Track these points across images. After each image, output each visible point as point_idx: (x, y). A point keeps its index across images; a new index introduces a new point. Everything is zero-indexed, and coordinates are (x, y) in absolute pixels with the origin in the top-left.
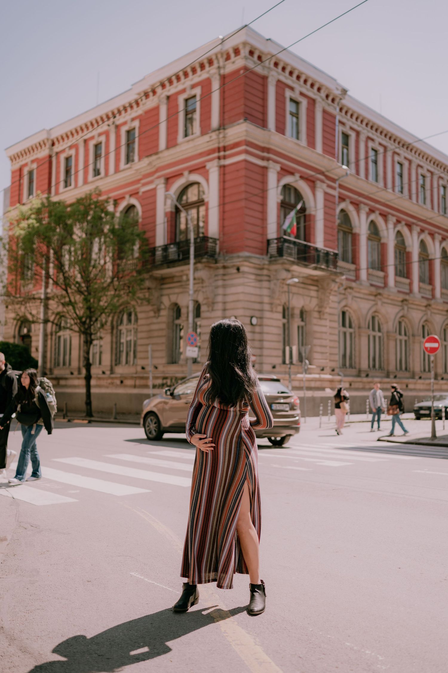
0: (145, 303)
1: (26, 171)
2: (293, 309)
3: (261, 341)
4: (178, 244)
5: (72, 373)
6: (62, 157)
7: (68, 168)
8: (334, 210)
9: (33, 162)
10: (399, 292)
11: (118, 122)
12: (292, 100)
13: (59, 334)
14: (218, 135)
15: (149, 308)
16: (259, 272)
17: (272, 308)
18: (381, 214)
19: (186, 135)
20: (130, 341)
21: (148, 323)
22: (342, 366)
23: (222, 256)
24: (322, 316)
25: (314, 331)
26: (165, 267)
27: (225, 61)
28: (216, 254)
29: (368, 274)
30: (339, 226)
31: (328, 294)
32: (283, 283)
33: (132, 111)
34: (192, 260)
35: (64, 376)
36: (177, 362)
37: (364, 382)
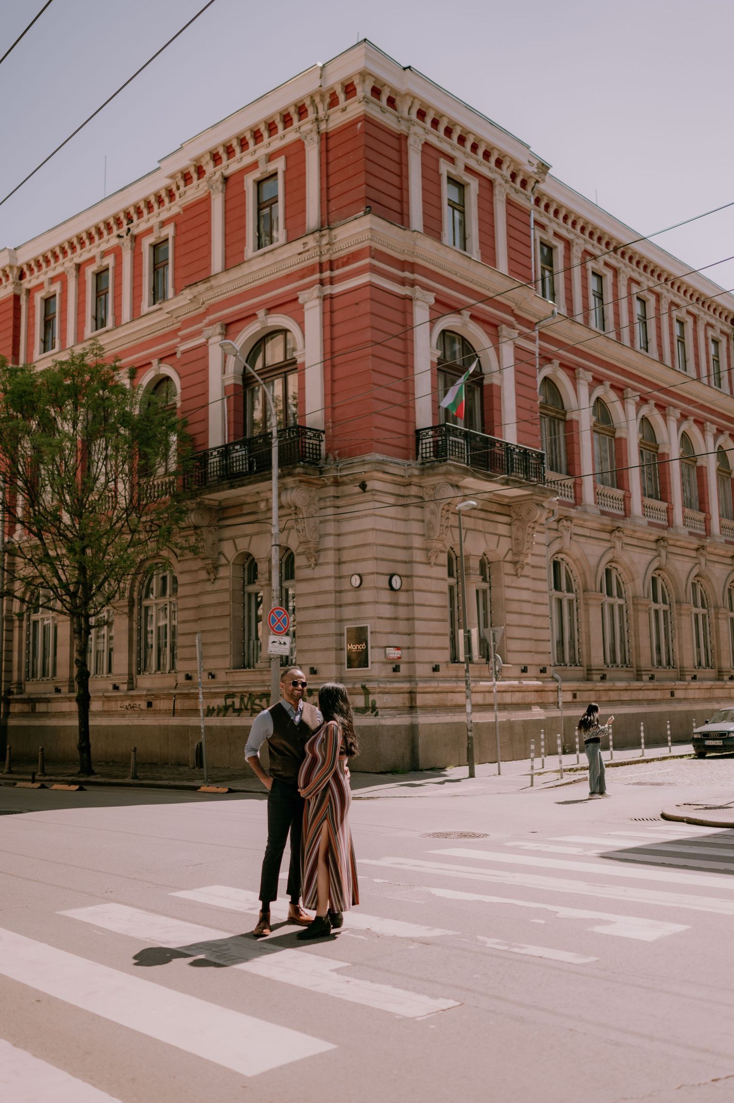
0: (190, 555)
2: (468, 557)
3: (410, 619)
4: (248, 443)
5: (58, 690)
6: (38, 297)
7: (49, 318)
8: (535, 377)
10: (650, 524)
11: (135, 231)
12: (451, 180)
13: (34, 617)
14: (319, 241)
15: (200, 564)
16: (402, 491)
17: (429, 558)
18: (612, 387)
19: (259, 247)
20: (166, 625)
21: (197, 592)
22: (558, 661)
23: (332, 463)
24: (519, 570)
25: (506, 599)
26: (226, 486)
27: (329, 109)
28: (320, 459)
29: (597, 494)
30: (541, 407)
31: (530, 529)
32: (448, 511)
33: (162, 209)
34: (275, 471)
35: (44, 696)
36: (252, 664)
37: (598, 690)
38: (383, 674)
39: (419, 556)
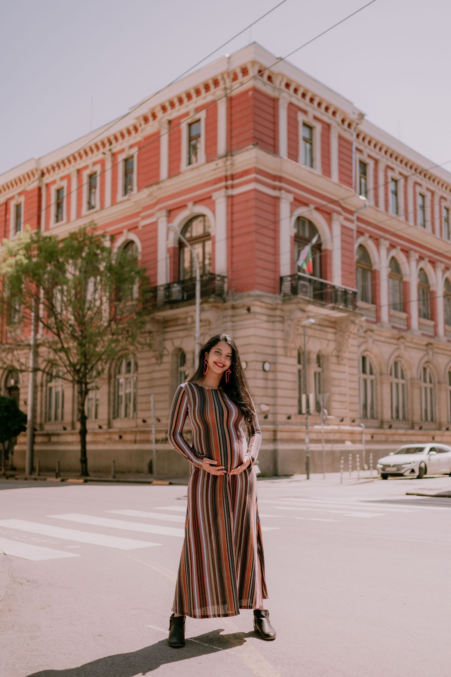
0: (146, 348)
1: (12, 204)
2: (309, 353)
4: (182, 283)
5: (65, 429)
6: (53, 189)
7: (60, 201)
8: (353, 245)
9: (20, 194)
10: (423, 335)
11: (114, 150)
12: (305, 125)
13: (50, 385)
14: (225, 163)
15: (151, 354)
16: (272, 313)
17: (286, 352)
18: (402, 250)
19: (190, 164)
20: (130, 392)
21: (150, 371)
22: (363, 416)
23: (231, 295)
24: (341, 361)
25: (333, 378)
26: (168, 308)
27: (232, 82)
28: (224, 293)
29: (390, 316)
30: (357, 263)
31: (347, 337)
32: (298, 325)
33: (130, 137)
34: (198, 300)
35: (56, 432)
37: (387, 434)
39: (280, 351)
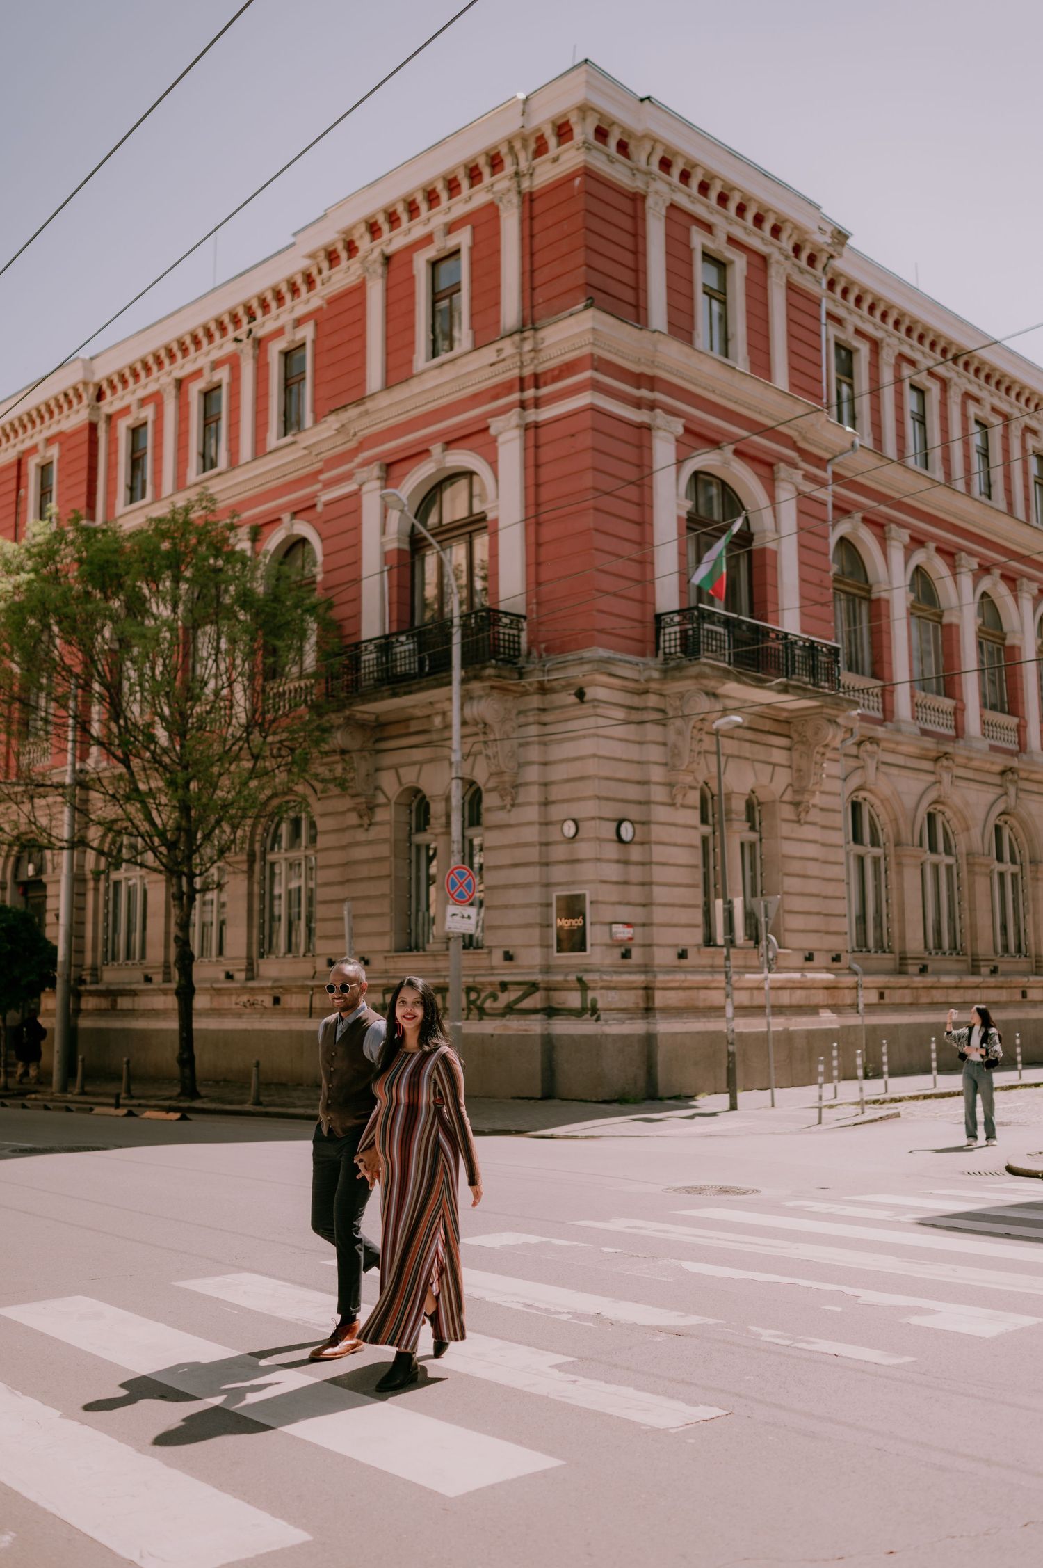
0: (336, 791)
1: (32, 464)
2: (729, 796)
3: (647, 884)
4: (418, 633)
5: (148, 979)
6: (123, 426)
7: (138, 455)
8: (826, 538)
9: (49, 441)
10: (994, 749)
11: (260, 333)
12: (707, 257)
13: (115, 876)
14: (519, 347)
15: (347, 803)
16: (636, 701)
17: (673, 797)
18: (939, 550)
19: (435, 354)
20: (299, 889)
21: (344, 843)
22: (858, 946)
23: (537, 661)
24: (803, 814)
25: (784, 856)
26: (386, 694)
27: (534, 158)
28: (519, 655)
29: (915, 705)
30: (836, 580)
31: (819, 756)
32: (701, 730)
33: (297, 301)
34: (457, 673)
35: (128, 987)
36: (421, 945)
37: (917, 988)
38: (607, 961)
39: (659, 794)
